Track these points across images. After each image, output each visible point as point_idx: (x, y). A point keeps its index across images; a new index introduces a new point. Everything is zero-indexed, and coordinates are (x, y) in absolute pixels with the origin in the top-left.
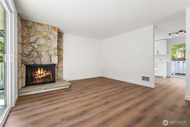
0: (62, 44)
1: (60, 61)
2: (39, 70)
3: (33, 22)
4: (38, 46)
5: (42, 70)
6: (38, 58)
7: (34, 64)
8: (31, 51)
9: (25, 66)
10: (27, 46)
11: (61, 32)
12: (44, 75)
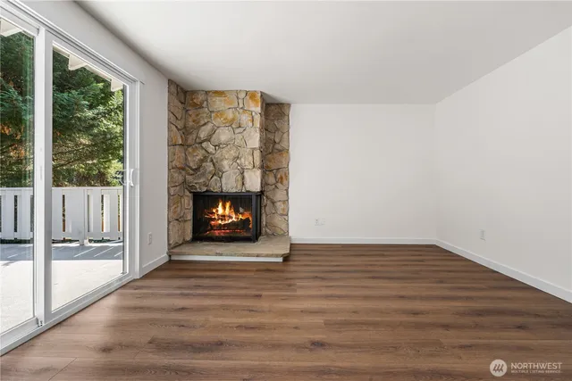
0: (285, 135)
1: (279, 185)
2: (220, 204)
3: (206, 92)
4: (215, 146)
5: (228, 205)
6: (215, 177)
7: (207, 191)
8: (202, 161)
9: (190, 195)
10: (194, 151)
11: (283, 102)
12: (231, 218)
